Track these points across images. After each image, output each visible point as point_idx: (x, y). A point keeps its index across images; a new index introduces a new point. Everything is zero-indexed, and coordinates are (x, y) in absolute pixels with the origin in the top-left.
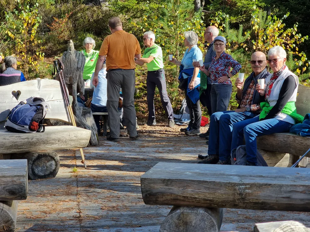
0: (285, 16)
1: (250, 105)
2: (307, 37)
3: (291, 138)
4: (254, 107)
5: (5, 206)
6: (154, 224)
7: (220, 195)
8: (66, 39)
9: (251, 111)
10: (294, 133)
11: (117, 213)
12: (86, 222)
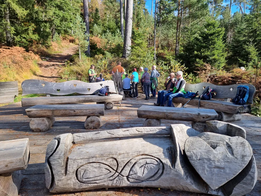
0: (181, 61)
1: (170, 89)
2: (188, 68)
3: (182, 99)
4: (171, 89)
5: (98, 117)
6: (141, 123)
7: (160, 115)
9: (170, 90)
10: (183, 97)
11: (130, 120)
12: (121, 122)
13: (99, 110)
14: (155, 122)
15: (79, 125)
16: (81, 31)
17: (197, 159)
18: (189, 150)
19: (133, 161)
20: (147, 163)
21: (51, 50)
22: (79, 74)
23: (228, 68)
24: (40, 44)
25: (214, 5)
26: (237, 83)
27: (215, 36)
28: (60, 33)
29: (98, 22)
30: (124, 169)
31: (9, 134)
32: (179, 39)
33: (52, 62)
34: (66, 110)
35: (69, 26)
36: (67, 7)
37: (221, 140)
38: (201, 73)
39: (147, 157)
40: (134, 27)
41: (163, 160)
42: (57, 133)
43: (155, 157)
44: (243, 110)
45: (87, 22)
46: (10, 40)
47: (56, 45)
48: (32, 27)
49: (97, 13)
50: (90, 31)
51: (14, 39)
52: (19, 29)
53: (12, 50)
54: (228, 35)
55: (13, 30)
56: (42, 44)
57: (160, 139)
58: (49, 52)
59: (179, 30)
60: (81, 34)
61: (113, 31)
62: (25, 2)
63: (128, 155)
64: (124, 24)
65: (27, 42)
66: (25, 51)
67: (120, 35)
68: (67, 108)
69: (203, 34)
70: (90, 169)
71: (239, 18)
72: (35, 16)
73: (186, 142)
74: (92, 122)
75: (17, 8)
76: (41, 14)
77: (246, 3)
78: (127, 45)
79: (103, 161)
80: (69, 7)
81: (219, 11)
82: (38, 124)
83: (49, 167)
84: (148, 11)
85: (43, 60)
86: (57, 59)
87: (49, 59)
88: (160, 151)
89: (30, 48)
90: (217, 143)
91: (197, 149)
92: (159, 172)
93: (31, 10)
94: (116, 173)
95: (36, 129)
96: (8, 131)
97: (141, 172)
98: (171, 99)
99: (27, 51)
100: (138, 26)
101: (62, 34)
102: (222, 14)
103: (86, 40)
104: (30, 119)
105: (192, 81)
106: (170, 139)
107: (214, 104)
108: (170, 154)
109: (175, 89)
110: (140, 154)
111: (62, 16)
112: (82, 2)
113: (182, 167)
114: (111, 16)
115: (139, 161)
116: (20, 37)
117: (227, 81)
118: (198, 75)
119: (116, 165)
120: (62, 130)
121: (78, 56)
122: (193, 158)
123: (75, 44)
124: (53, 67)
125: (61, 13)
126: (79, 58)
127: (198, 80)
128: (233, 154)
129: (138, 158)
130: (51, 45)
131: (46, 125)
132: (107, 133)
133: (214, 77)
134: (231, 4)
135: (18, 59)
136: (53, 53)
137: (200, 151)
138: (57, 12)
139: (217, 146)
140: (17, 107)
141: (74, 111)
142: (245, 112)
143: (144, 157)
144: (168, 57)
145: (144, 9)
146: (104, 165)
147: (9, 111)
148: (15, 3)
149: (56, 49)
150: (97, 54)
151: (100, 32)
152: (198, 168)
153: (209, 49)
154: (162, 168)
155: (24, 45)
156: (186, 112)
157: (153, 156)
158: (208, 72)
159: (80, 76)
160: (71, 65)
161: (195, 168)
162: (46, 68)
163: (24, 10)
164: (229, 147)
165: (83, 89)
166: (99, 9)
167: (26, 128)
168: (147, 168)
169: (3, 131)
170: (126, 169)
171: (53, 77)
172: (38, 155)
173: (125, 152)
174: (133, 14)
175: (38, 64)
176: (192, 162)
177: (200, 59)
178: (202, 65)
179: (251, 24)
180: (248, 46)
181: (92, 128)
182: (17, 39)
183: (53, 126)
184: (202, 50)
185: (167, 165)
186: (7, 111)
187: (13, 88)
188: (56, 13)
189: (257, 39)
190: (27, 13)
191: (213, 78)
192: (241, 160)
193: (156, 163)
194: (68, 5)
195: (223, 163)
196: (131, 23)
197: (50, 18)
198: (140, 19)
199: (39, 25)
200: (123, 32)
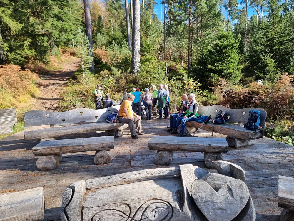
0: (195, 77)
1: (182, 111)
2: (202, 84)
3: (195, 123)
4: (184, 112)
5: (108, 151)
6: (153, 154)
7: (172, 147)
8: (124, 86)
9: (183, 113)
10: (196, 121)
11: (141, 150)
12: (132, 154)
13: (109, 144)
14: (167, 155)
15: (88, 159)
16: (83, 46)
17: (202, 202)
18: (195, 194)
19: (145, 206)
20: (158, 207)
21: (49, 66)
22: (84, 95)
23: (245, 81)
24: (37, 60)
25: (229, 9)
26: (254, 99)
27: (229, 48)
28: (59, 45)
29: (101, 31)
30: (137, 214)
31: (15, 175)
32: (192, 51)
33: (51, 81)
34: (74, 146)
35: (69, 38)
36: (66, 17)
37: (224, 182)
38: (217, 89)
39: (158, 202)
40: (142, 36)
41: (172, 203)
42: (66, 171)
43: (164, 201)
44: (255, 136)
45: (90, 35)
46: (3, 57)
47: (56, 59)
48: (28, 42)
49: (100, 21)
50: (93, 40)
51: (7, 56)
52: (13, 45)
53: (6, 69)
54: (245, 42)
55: (6, 46)
56: (39, 60)
57: (170, 181)
58: (48, 68)
59: (191, 41)
60: (84, 50)
61: (119, 41)
62: (19, 14)
63: (140, 200)
64: (130, 33)
65: (22, 59)
66: (20, 70)
67: (127, 46)
68: (74, 143)
69: (216, 47)
70: (104, 216)
71: (256, 23)
72: (30, 29)
73: (193, 186)
74: (102, 157)
75: (10, 22)
76: (37, 26)
77: (263, 5)
78: (135, 59)
79: (117, 207)
80: (69, 17)
81: (234, 15)
82: (46, 163)
83: (66, 217)
84: (157, 16)
85: (41, 79)
86: (58, 76)
87: (48, 77)
88: (169, 195)
89: (26, 65)
90: (221, 185)
91: (202, 192)
92: (169, 215)
93: (26, 23)
94: (129, 218)
95: (43, 168)
96: (13, 172)
97: (152, 216)
98: (184, 123)
99: (23, 68)
100: (146, 34)
101: (61, 45)
102: (238, 18)
103: (90, 56)
104: (37, 157)
105: (207, 98)
106: (179, 181)
107: (227, 130)
108: (178, 197)
109: (187, 112)
110: (151, 198)
111: (61, 27)
112: (82, 9)
113: (190, 210)
114: (116, 24)
115: (150, 206)
116: (14, 54)
117: (244, 97)
118: (213, 91)
119: (129, 211)
120: (71, 167)
121: (81, 74)
122: (199, 201)
123: (76, 57)
124: (53, 87)
125: (60, 24)
126: (83, 75)
127: (213, 96)
128: (233, 196)
129: (149, 203)
130: (49, 60)
131: (54, 163)
132: (119, 177)
133: (230, 92)
134: (247, 8)
135: (13, 79)
136: (52, 69)
137: (204, 193)
138: (56, 23)
139: (220, 188)
140: (18, 139)
141: (83, 147)
142: (258, 137)
143: (155, 201)
144: (180, 71)
145: (153, 15)
146: (117, 211)
147: (9, 145)
148: (8, 16)
149: (56, 64)
150: (102, 70)
151: (105, 42)
152: (203, 210)
153: (224, 62)
154: (171, 211)
155: (19, 62)
156: (198, 144)
157: (163, 200)
158: (224, 87)
159: (84, 97)
160: (73, 84)
161: (201, 210)
162: (45, 88)
163: (19, 24)
164: (230, 189)
165: (90, 116)
166: (102, 16)
167: (31, 166)
168: (158, 211)
169: (8, 172)
170: (138, 214)
171: (55, 99)
172: (49, 199)
173: (136, 197)
174: (141, 21)
175: (36, 83)
176: (198, 204)
177: (215, 73)
178: (217, 80)
179: (268, 33)
180: (265, 57)
181: (102, 163)
182: (11, 56)
183: (61, 162)
184: (216, 64)
185: (176, 208)
186: (7, 145)
187: (11, 115)
188: (54, 24)
189: (274, 48)
190: (22, 27)
191: (229, 94)
192: (240, 201)
193: (166, 207)
194: (67, 15)
195: (225, 205)
196: (138, 35)
197: (47, 30)
198: (149, 27)
199: (36, 39)
200: (130, 42)
